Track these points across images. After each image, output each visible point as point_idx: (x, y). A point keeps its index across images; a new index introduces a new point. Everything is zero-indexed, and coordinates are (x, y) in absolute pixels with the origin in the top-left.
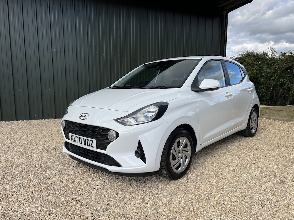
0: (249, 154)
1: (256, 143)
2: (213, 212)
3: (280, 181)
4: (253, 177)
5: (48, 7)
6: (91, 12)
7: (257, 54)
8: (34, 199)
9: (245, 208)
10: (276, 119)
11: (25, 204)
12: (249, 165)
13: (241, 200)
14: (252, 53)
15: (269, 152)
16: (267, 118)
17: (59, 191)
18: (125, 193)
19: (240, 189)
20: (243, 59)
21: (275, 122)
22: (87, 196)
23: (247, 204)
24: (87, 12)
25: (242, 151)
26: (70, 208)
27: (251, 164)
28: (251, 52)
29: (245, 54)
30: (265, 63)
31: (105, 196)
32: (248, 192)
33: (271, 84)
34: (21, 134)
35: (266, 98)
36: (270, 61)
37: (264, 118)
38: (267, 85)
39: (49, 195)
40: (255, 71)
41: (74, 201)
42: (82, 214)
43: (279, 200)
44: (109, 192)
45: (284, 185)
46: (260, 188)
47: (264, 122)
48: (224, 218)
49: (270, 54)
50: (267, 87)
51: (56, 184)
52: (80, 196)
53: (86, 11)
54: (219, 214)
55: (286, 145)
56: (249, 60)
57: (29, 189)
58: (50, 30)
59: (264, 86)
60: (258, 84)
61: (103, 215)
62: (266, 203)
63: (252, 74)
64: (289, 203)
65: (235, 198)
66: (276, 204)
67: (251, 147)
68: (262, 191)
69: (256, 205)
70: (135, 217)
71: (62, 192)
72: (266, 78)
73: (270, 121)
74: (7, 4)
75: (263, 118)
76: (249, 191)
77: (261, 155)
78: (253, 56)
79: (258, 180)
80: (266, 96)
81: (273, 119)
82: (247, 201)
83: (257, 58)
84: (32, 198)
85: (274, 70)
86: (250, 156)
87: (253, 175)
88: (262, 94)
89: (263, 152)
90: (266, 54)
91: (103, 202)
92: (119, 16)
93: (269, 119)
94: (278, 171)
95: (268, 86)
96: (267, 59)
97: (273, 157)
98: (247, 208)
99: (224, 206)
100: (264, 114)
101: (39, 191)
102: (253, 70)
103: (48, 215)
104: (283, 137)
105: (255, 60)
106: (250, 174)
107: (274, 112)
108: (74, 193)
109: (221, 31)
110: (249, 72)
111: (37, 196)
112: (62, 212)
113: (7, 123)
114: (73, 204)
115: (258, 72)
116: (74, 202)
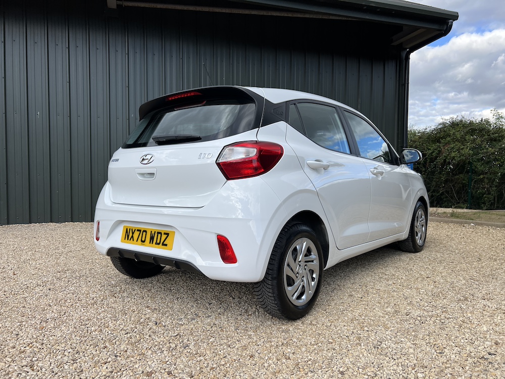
0: (425, 267)
1: (443, 254)
2: (344, 326)
3: (462, 298)
4: (421, 293)
5: (127, 52)
6: (189, 58)
7: (471, 123)
8: (95, 305)
9: (394, 324)
10: (492, 226)
11: (82, 309)
12: (419, 279)
13: (392, 316)
14: (461, 121)
15: (461, 265)
16: (477, 224)
17: (129, 299)
18: (221, 304)
19: (395, 304)
20: (444, 131)
21: (489, 230)
22: (167, 306)
23: (398, 320)
24: (182, 59)
25: (417, 264)
26: (143, 316)
27: (424, 278)
28: (459, 119)
29: (448, 122)
30: (486, 137)
31: (192, 306)
32: (405, 308)
33: (495, 173)
34: (79, 238)
35: (488, 198)
36: (492, 133)
37: (472, 224)
38: (490, 174)
39: (115, 302)
40: (467, 151)
41: (149, 309)
42: (158, 322)
43: (451, 317)
44: (199, 302)
45: (467, 302)
46: (426, 304)
47: (471, 230)
48: (358, 331)
49: (494, 121)
50: (489, 179)
51: (125, 292)
52: (157, 305)
53: (181, 57)
54: (352, 328)
55: (494, 257)
56: (457, 133)
57: (88, 295)
58: (127, 85)
59: (484, 177)
60: (473, 173)
61: (187, 324)
62: (428, 320)
63: (462, 157)
64: (465, 321)
65: (383, 314)
66: (443, 321)
67: (432, 259)
68: (428, 308)
69: (411, 321)
70: (231, 327)
71: (133, 300)
72: (488, 163)
73: (481, 228)
74: (67, 49)
75: (469, 224)
76: (408, 307)
77: (445, 268)
78: (463, 126)
79: (427, 296)
80: (489, 194)
81: (488, 225)
82: (400, 317)
83: (469, 128)
84: (93, 304)
85: (501, 148)
86: (427, 269)
87: (422, 290)
88: (481, 191)
89: (449, 265)
90: (487, 122)
91: (189, 312)
92: (231, 63)
93: (481, 225)
94: (464, 287)
95: (491, 176)
96: (489, 131)
97: (464, 271)
98: (397, 323)
99: (363, 321)
100: (474, 218)
101: (102, 298)
102: (462, 149)
103: (113, 322)
104: (493, 249)
105: (467, 133)
106: (417, 289)
107: (493, 217)
108: (149, 301)
109: (399, 83)
110: (456, 153)
111: (99, 303)
112: (132, 319)
113: (58, 225)
114: (147, 313)
115: (471, 152)
116: (149, 311)
